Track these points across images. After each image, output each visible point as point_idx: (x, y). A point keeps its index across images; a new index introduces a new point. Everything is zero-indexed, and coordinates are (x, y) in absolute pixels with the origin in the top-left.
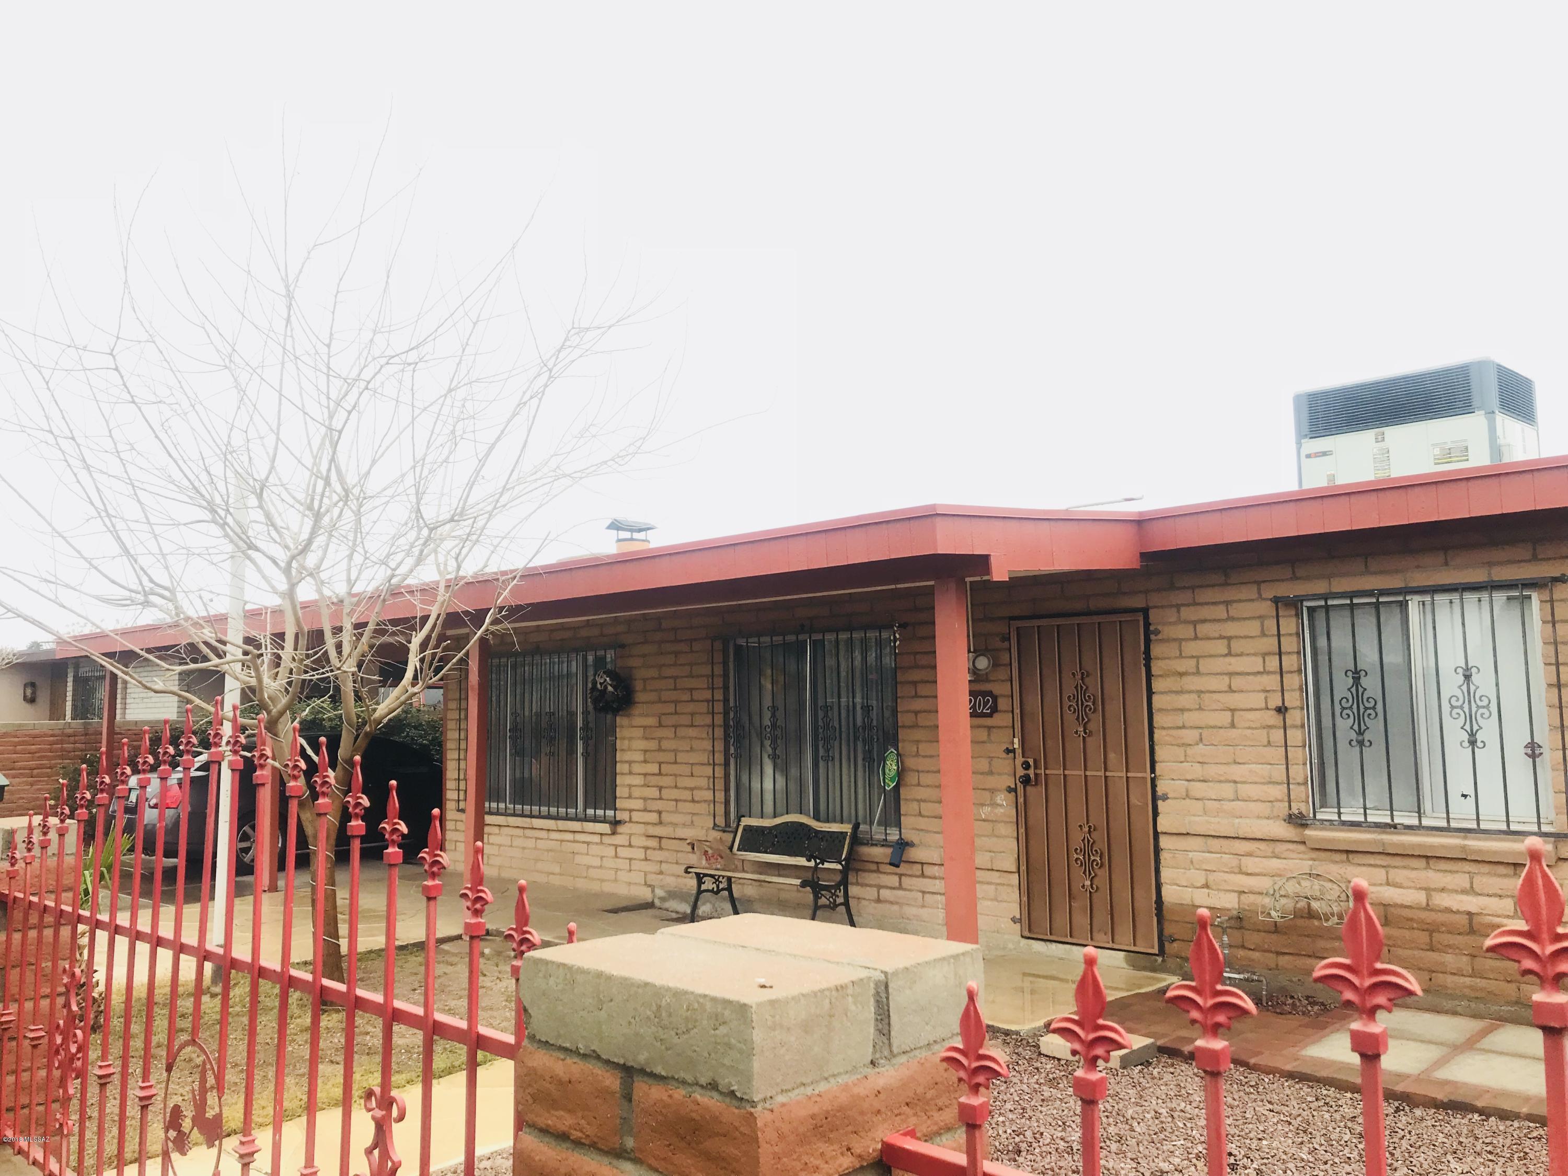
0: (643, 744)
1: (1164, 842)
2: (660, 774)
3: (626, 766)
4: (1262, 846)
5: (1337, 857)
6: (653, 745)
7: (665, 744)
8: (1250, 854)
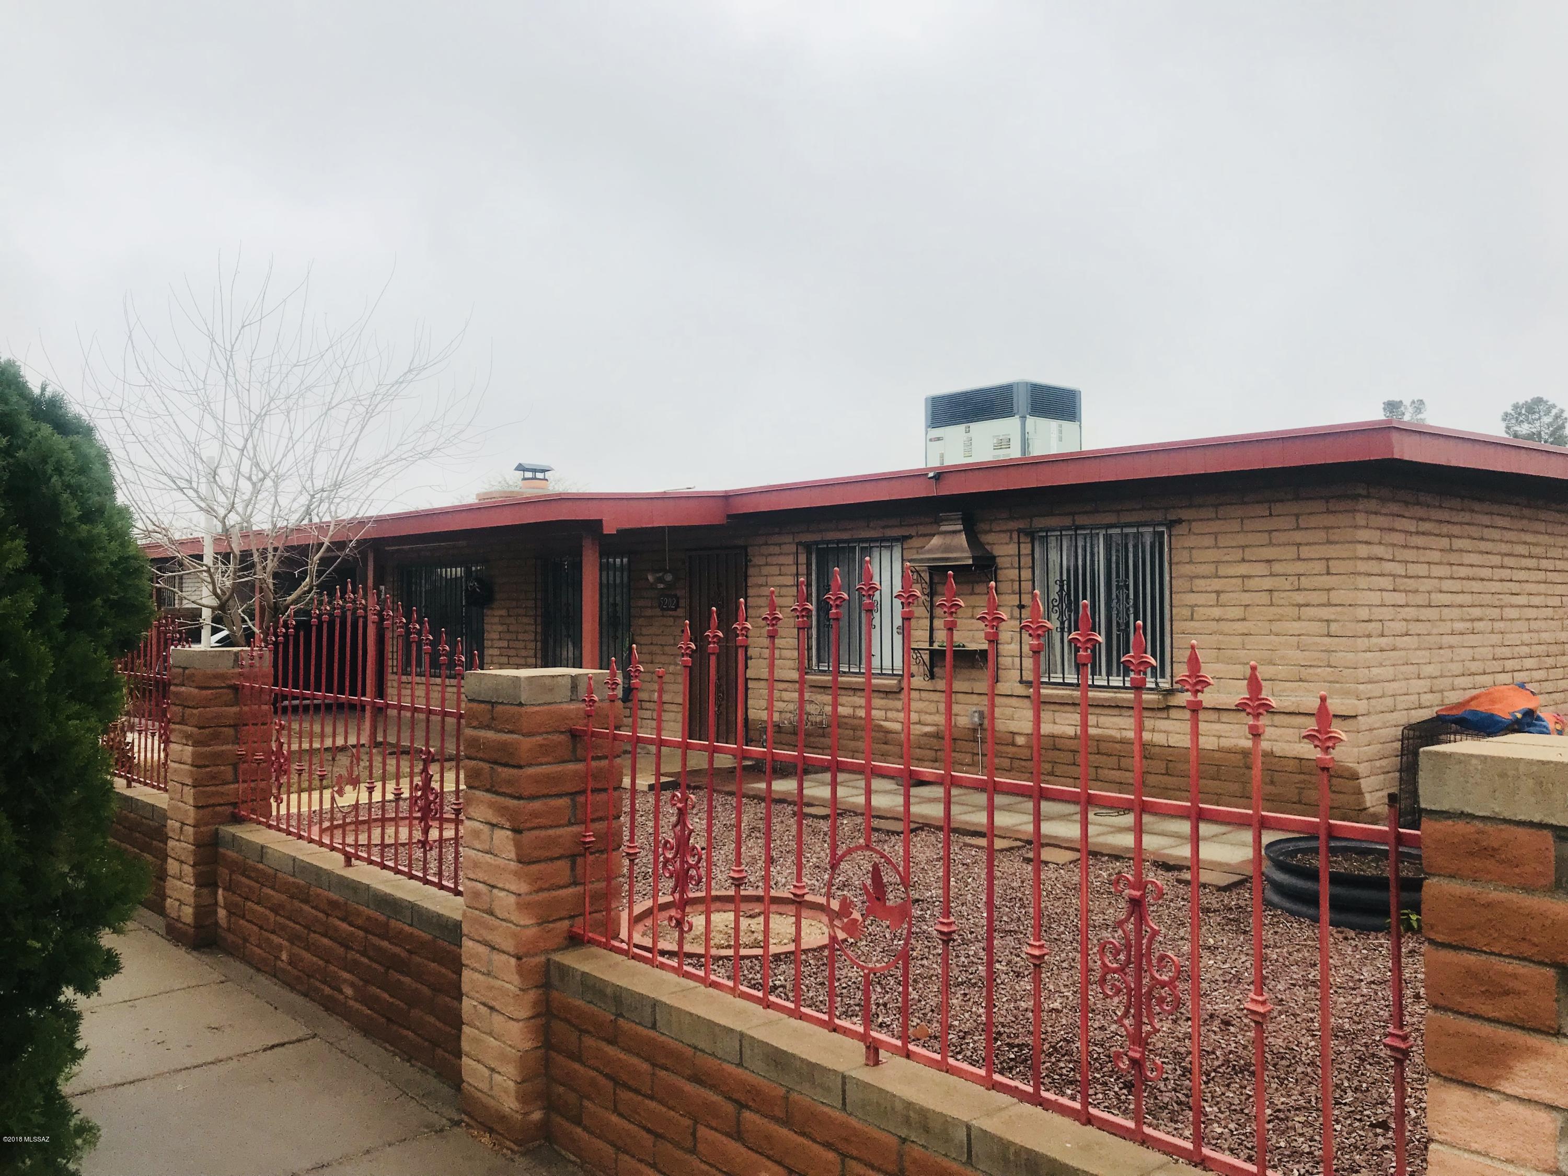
0: (500, 628)
1: (751, 684)
2: (508, 647)
3: (489, 642)
4: (790, 685)
5: (819, 690)
6: (505, 628)
7: (512, 628)
8: (786, 690)
